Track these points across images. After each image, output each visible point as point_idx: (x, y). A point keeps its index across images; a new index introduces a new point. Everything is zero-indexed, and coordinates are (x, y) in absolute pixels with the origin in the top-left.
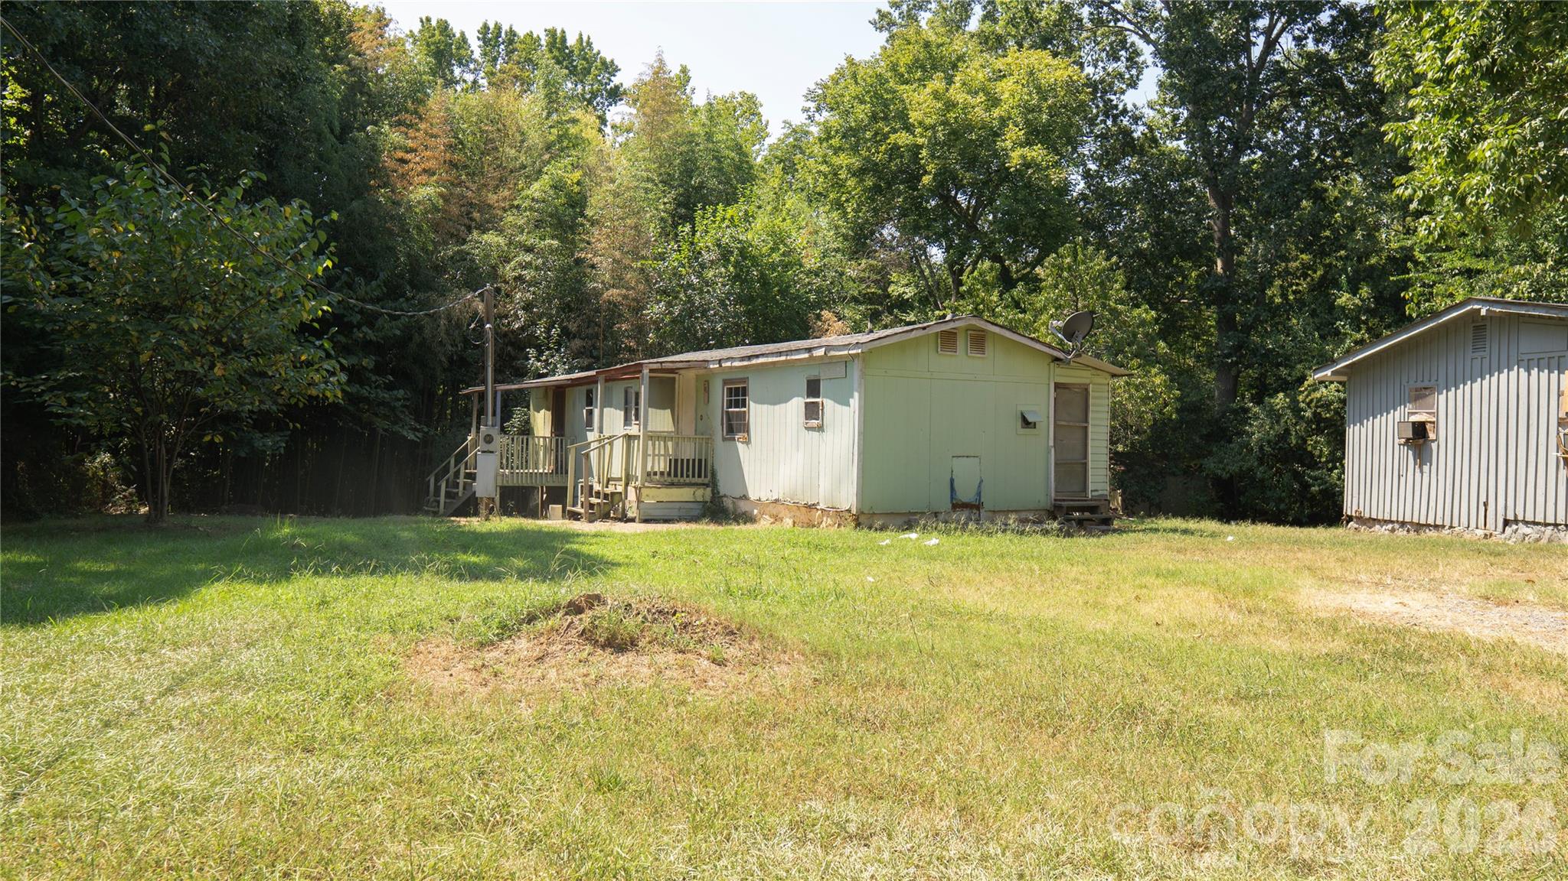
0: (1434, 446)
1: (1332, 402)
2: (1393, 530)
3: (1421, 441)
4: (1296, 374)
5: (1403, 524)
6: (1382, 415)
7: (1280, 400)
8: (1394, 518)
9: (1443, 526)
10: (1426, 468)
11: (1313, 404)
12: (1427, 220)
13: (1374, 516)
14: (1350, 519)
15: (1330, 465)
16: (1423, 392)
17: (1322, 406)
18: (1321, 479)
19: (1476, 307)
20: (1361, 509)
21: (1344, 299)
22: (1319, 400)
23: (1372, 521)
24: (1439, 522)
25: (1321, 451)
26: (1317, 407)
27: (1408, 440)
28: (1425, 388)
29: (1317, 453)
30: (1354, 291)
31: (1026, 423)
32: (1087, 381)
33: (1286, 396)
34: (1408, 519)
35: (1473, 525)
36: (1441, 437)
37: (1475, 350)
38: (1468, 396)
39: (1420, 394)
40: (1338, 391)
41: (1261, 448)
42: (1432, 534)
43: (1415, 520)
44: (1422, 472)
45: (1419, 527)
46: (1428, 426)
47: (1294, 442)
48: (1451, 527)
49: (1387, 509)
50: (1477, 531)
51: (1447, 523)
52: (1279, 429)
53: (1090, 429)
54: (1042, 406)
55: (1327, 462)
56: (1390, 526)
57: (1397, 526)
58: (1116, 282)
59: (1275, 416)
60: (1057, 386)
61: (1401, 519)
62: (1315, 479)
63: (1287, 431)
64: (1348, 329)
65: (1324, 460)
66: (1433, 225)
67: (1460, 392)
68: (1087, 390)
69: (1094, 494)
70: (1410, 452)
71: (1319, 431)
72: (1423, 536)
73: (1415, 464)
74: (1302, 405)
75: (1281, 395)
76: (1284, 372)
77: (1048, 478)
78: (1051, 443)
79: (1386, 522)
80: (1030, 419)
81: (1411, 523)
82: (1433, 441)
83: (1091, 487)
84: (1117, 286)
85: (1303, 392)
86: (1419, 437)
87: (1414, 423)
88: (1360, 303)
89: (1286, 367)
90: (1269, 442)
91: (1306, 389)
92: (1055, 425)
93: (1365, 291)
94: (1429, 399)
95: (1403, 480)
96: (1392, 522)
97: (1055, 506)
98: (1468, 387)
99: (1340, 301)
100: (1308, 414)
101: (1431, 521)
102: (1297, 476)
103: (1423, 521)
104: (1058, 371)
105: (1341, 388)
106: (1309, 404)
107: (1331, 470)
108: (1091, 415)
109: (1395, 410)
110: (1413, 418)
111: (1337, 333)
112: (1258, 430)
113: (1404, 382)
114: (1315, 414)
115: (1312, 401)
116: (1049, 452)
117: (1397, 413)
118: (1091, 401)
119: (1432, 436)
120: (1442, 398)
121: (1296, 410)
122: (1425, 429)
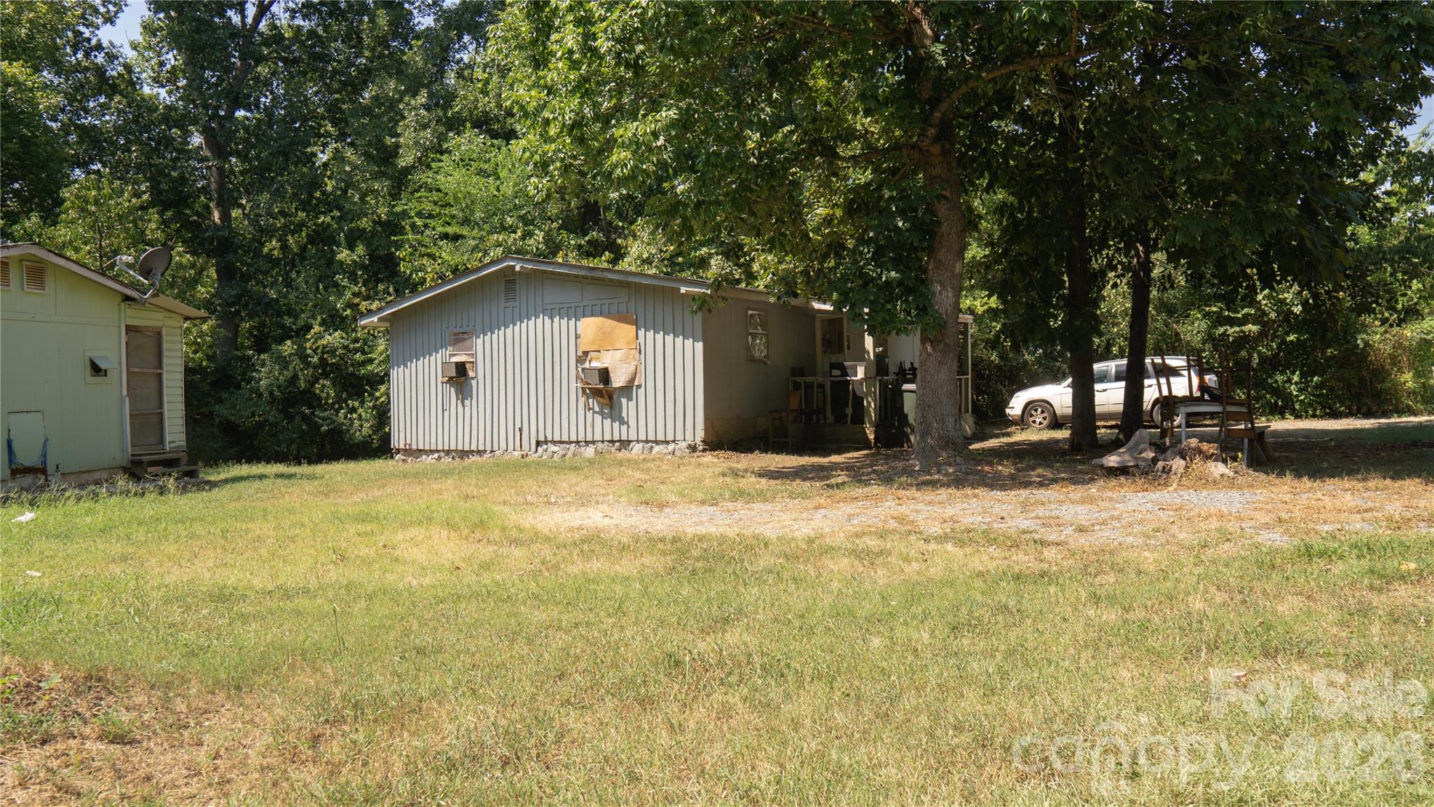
0: (474, 382)
1: (336, 350)
2: (439, 458)
3: (463, 379)
4: (301, 323)
5: (448, 452)
6: (424, 358)
7: (288, 347)
8: (440, 448)
9: (485, 451)
10: (467, 402)
11: (319, 351)
12: (536, 181)
13: (421, 447)
14: (398, 451)
15: (337, 406)
16: (461, 336)
17: (328, 352)
18: (330, 419)
19: (511, 263)
20: (408, 442)
21: (343, 255)
22: (324, 347)
23: (420, 452)
24: (481, 448)
25: (328, 393)
26: (323, 353)
27: (451, 378)
28: (463, 333)
29: (324, 395)
30: (351, 248)
31: (96, 370)
32: (160, 324)
33: (293, 343)
34: (453, 448)
35: (511, 448)
36: (480, 376)
37: (507, 300)
38: (502, 339)
39: (460, 339)
40: (342, 338)
41: (271, 394)
42: (475, 458)
43: (460, 448)
44: (463, 406)
45: (464, 454)
46: (468, 366)
47: (303, 386)
48: (492, 451)
49: (433, 440)
50: (514, 453)
51: (488, 448)
52: (288, 374)
53: (165, 376)
54: (113, 353)
55: (334, 404)
56: (436, 455)
57: (442, 454)
58: (150, 221)
59: (283, 362)
60: (129, 329)
61: (446, 448)
62: (324, 419)
63: (295, 377)
64: (345, 283)
65: (330, 401)
66: (540, 186)
67: (495, 336)
68: (159, 333)
69: (172, 445)
70: (452, 389)
71: (326, 375)
72: (467, 461)
73: (457, 399)
74: (309, 351)
75: (289, 342)
76: (288, 321)
77: (123, 432)
78: (125, 393)
79: (432, 452)
80: (102, 366)
81: (456, 451)
82: (473, 378)
83: (168, 438)
84: (153, 226)
85: (309, 340)
86: (460, 376)
87: (456, 363)
88: (358, 260)
89: (289, 315)
90: (279, 387)
91: (312, 337)
92: (129, 373)
93: (360, 249)
94: (468, 342)
95: (446, 413)
96: (437, 451)
97: (133, 462)
98: (501, 332)
99: (340, 257)
100: (315, 359)
101: (474, 447)
102: (304, 417)
103: (466, 448)
104: (130, 312)
105: (344, 335)
106: (315, 351)
107: (337, 411)
108: (165, 361)
109: (437, 352)
110: (454, 359)
111: (336, 285)
112: (266, 375)
113: (444, 328)
114: (322, 359)
115: (317, 348)
116: (123, 402)
117: (439, 355)
118: (165, 346)
119: (471, 374)
120: (480, 341)
121: (303, 357)
122: (465, 368)
